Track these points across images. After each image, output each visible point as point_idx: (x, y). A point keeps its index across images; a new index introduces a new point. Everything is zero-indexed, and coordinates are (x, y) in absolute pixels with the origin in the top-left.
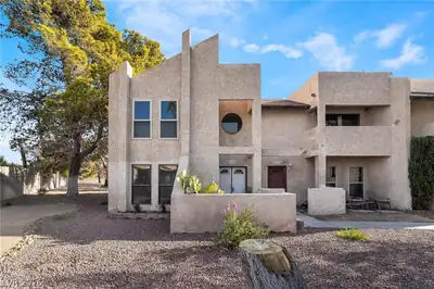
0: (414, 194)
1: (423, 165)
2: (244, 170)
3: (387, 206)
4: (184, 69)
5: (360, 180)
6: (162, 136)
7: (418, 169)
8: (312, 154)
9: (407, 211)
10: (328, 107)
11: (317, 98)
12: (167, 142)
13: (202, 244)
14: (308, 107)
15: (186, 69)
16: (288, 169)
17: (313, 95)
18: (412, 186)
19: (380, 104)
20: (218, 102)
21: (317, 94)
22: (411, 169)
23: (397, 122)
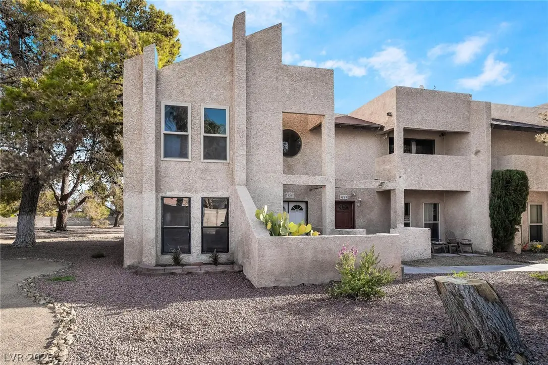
0: (495, 234)
1: (504, 202)
2: (303, 206)
3: (468, 249)
4: (237, 65)
5: (435, 218)
6: (205, 158)
7: (499, 207)
8: (388, 186)
9: (488, 254)
10: (406, 131)
11: (394, 118)
12: (212, 166)
13: (319, 296)
14: (382, 128)
15: (240, 66)
16: (357, 205)
17: (389, 114)
18: (493, 225)
19: (459, 130)
20: (281, 115)
21: (394, 113)
22: (492, 206)
23: (477, 153)
